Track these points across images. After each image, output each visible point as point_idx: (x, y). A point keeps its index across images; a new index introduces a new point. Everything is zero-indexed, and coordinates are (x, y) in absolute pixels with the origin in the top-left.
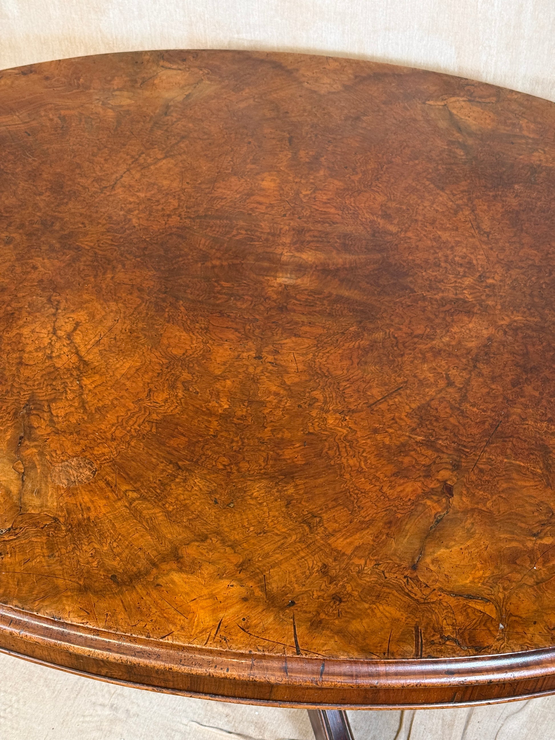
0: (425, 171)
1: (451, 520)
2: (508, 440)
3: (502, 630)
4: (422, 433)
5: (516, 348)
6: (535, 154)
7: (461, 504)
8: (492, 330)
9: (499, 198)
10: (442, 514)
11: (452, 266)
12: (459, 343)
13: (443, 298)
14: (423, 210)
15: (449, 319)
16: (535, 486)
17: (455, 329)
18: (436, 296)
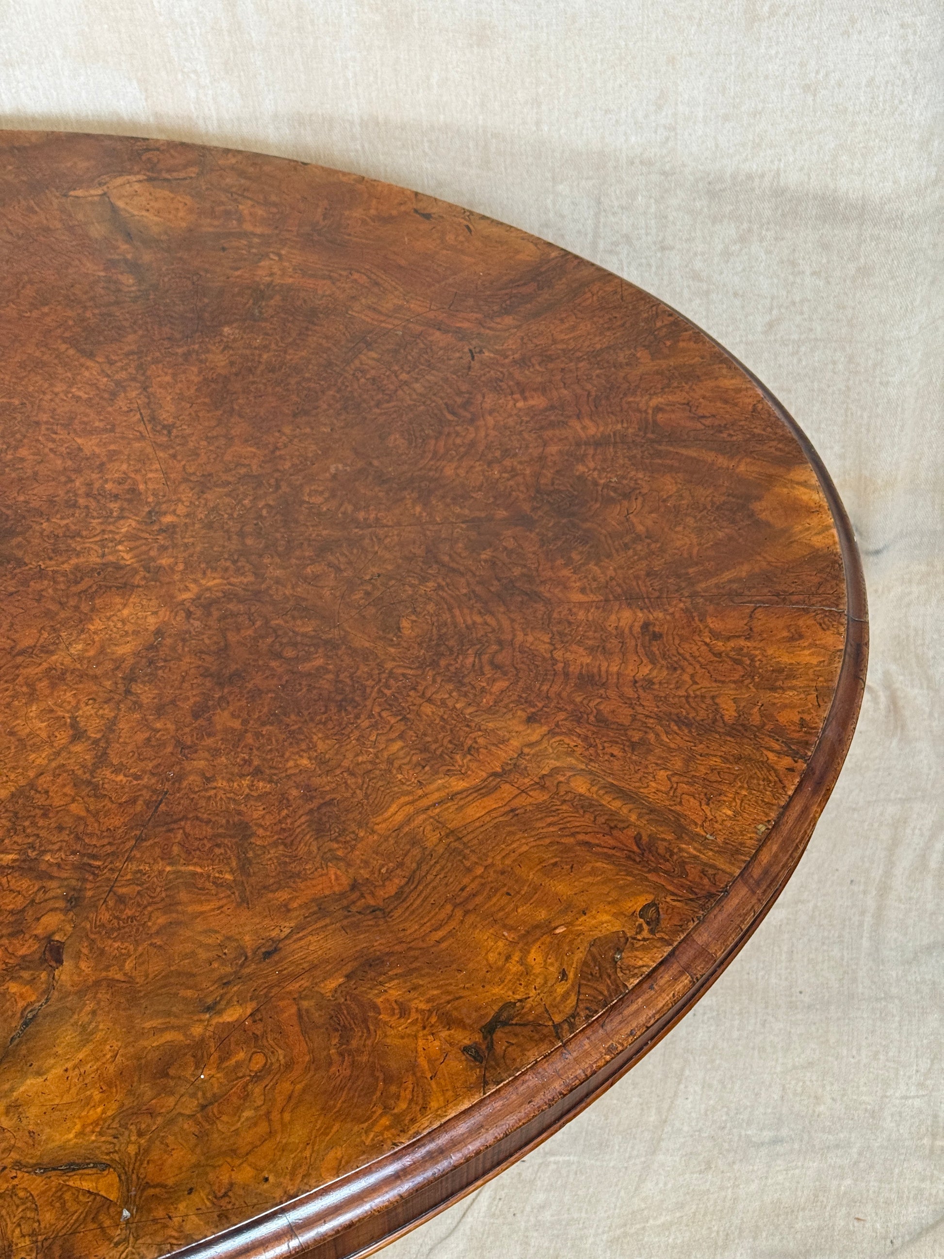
0: (59, 327)
1: (53, 1014)
2: (175, 826)
3: (127, 1222)
4: (16, 847)
5: (207, 641)
6: (262, 264)
7: (76, 978)
8: (164, 614)
9: (194, 356)
10: (37, 1005)
11: (98, 501)
12: (102, 651)
13: (77, 568)
14: (51, 400)
15: (85, 607)
16: (219, 908)
17: (96, 625)
18: (65, 566)
